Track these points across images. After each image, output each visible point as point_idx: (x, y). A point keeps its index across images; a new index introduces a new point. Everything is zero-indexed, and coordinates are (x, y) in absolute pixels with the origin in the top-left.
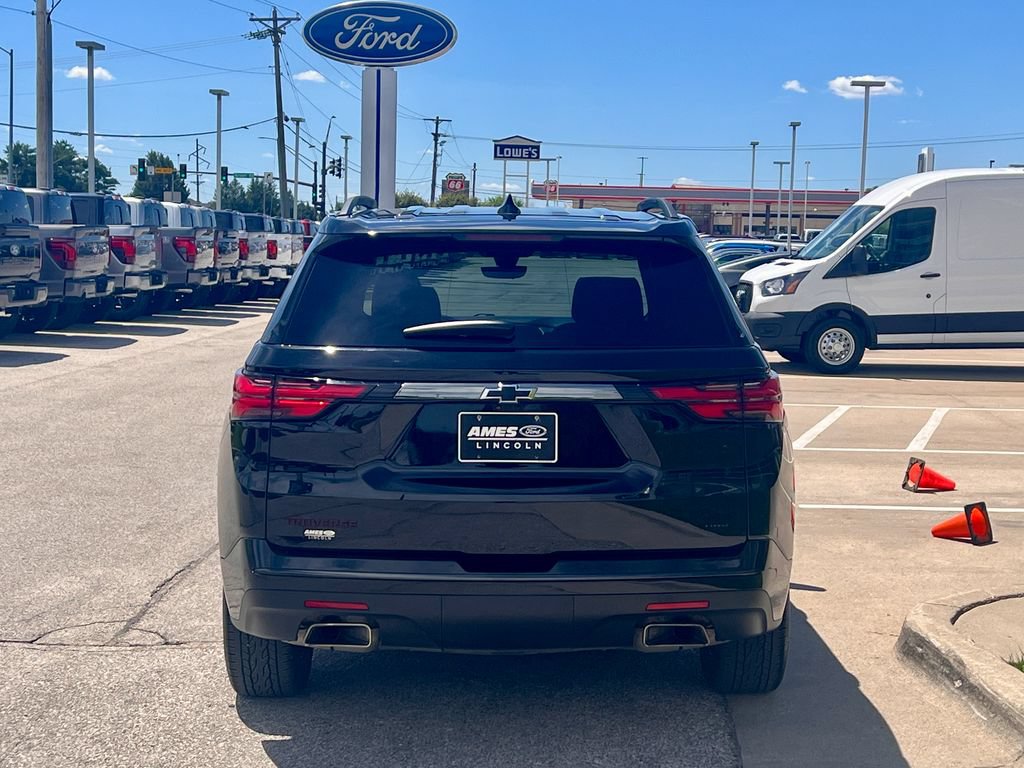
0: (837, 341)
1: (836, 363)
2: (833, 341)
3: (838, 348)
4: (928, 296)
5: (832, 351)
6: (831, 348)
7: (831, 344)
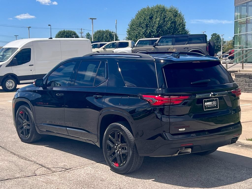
0: (10, 83)
1: (10, 89)
2: (9, 83)
3: (11, 85)
4: (31, 70)
5: (10, 86)
6: (9, 85)
7: (9, 84)
